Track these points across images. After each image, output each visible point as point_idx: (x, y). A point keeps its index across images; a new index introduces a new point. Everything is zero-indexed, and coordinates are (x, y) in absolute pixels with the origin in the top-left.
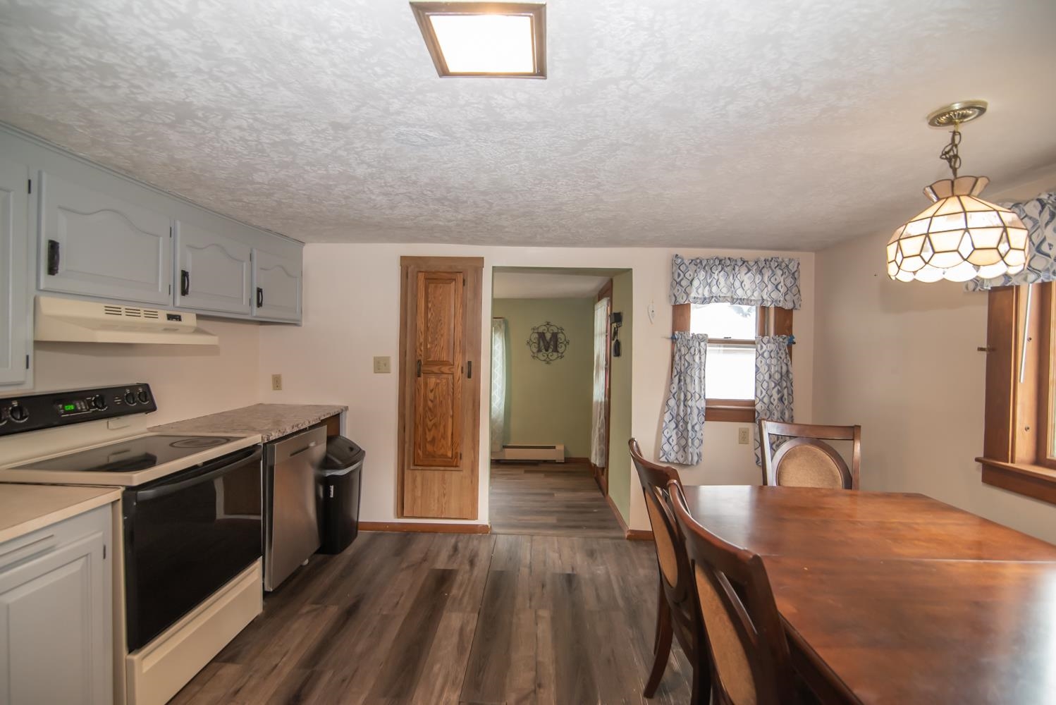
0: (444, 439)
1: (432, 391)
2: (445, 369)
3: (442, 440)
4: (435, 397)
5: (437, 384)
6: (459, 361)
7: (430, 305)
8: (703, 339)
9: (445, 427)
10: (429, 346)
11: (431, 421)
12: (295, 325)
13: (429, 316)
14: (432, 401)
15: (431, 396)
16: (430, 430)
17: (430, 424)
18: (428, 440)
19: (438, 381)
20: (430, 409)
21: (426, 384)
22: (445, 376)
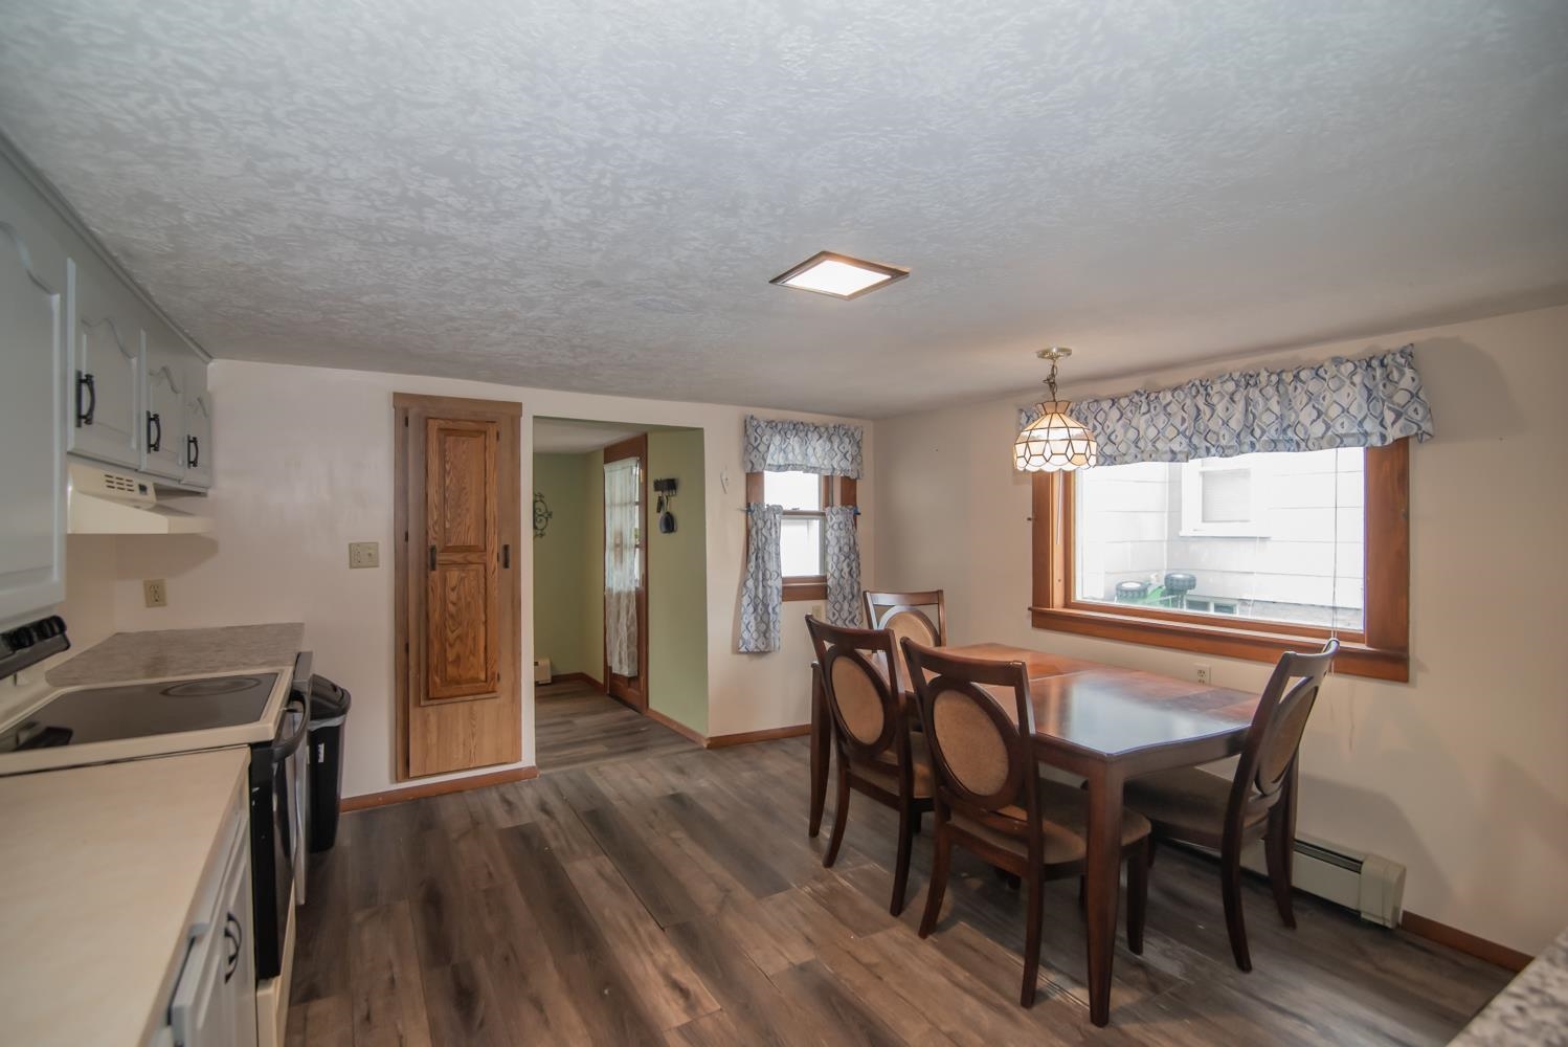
0: (474, 655)
1: (453, 590)
2: (472, 557)
3: (471, 658)
4: (459, 599)
5: (462, 580)
6: (494, 547)
7: (448, 467)
8: (777, 510)
9: (474, 638)
10: (447, 526)
11: (453, 632)
12: (198, 494)
13: (448, 481)
14: (454, 604)
15: (453, 596)
16: (451, 646)
17: (451, 636)
18: (450, 659)
19: (463, 575)
20: (452, 616)
21: (444, 580)
22: (474, 567)
